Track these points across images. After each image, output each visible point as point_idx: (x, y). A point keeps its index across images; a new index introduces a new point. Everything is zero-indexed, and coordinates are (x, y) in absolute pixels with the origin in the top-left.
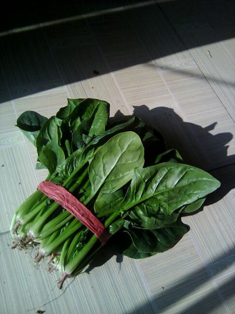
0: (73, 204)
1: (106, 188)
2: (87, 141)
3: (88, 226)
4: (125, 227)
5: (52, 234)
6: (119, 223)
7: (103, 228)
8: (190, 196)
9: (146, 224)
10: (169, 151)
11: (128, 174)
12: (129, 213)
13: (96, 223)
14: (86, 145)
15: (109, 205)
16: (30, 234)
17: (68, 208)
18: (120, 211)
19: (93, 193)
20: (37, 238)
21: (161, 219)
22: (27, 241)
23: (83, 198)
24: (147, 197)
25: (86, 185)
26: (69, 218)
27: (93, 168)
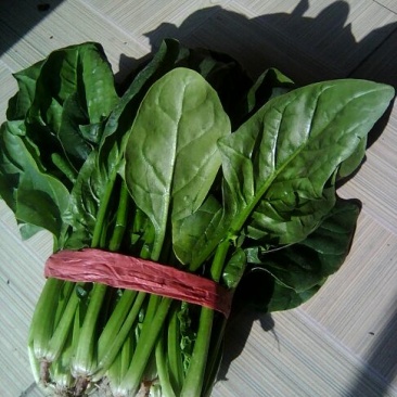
0: (133, 272)
1: (179, 209)
2: (94, 135)
3: (183, 297)
4: (251, 261)
5: (121, 349)
6: (238, 259)
7: (213, 286)
8: (342, 143)
9: (287, 235)
10: (263, 76)
11: (208, 160)
12: (247, 232)
13: (195, 283)
14: (96, 145)
15: (202, 238)
16: (78, 373)
17: (127, 283)
18: (229, 238)
19: (161, 230)
20: (95, 374)
21: (309, 213)
22: (79, 388)
23: (146, 249)
24: (267, 185)
25: (137, 222)
26: (138, 302)
27: (134, 181)
